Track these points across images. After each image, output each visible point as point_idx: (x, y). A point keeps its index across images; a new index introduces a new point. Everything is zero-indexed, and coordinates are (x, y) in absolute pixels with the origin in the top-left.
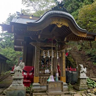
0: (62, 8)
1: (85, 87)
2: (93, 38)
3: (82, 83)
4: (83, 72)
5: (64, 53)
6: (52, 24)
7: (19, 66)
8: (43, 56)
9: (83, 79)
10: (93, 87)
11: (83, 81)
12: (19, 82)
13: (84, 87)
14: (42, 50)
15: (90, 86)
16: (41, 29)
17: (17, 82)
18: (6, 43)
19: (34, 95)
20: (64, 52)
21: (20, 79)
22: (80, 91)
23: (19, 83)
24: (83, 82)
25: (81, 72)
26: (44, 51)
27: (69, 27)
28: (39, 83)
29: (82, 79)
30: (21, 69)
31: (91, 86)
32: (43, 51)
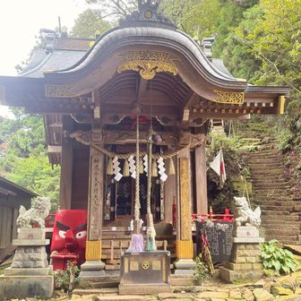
0: (154, 17)
1: (252, 272)
2: (271, 105)
3: (243, 260)
4: (248, 221)
5: (184, 162)
6: (123, 72)
7: (32, 209)
8: (114, 175)
9: (246, 244)
10: (282, 272)
11: (246, 252)
12: (33, 255)
13: (248, 270)
14: (109, 154)
15: (268, 268)
16: (91, 90)
17: (27, 255)
18: (33, 138)
19: (75, 293)
20: (185, 159)
21: (36, 247)
22: (231, 283)
23: (32, 260)
24: (245, 256)
25: (239, 224)
26: (116, 158)
27: (181, 75)
28: (103, 260)
29: (243, 247)
30: (40, 216)
31: (273, 268)
32: (113, 159)
